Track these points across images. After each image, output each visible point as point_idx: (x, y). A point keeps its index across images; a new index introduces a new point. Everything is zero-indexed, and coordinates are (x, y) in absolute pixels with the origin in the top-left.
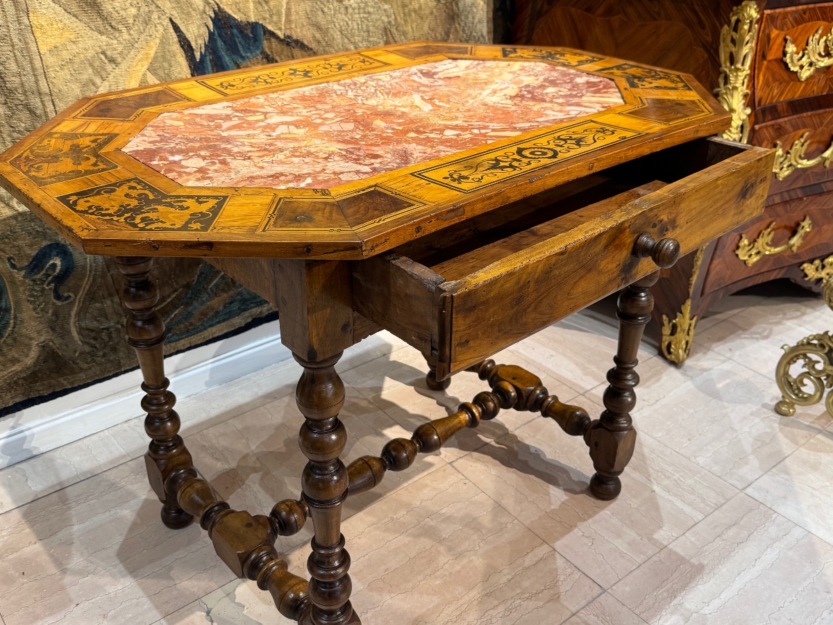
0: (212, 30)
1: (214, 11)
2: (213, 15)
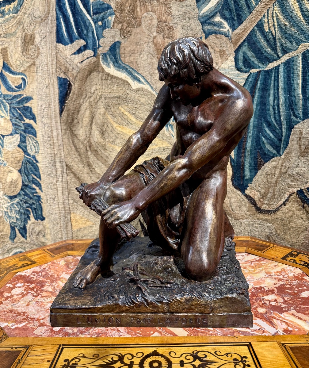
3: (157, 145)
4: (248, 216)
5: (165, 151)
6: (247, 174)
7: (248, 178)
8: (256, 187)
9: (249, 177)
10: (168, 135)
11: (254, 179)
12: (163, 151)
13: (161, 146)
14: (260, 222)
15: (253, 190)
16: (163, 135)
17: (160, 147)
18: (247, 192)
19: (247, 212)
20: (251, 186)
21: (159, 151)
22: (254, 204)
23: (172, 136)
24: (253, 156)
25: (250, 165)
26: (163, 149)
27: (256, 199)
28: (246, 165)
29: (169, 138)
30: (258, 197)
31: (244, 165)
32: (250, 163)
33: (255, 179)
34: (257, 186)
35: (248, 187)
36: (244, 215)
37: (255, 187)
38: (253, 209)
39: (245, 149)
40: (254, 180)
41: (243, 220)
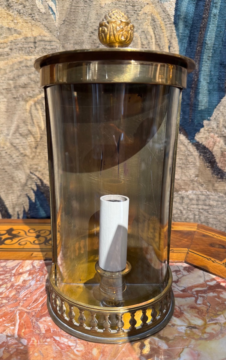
0: (34, 201)
1: (36, 185)
2: (35, 189)
3: (20, 34)
4: (196, 184)
5: (37, 45)
6: (203, 99)
7: (203, 108)
8: (218, 127)
9: (207, 105)
10: (43, 11)
11: (215, 110)
12: (32, 46)
13: (29, 35)
14: (219, 197)
15: (212, 134)
16: (32, 9)
17: (26, 38)
18: (200, 137)
19: (196, 177)
20: (208, 125)
21: (25, 46)
22: (210, 162)
23: (51, 13)
24: (218, 59)
25: (211, 79)
26: (32, 40)
27: (216, 151)
28: (202, 80)
29: (45, 17)
30: (221, 148)
31: (198, 81)
32: (210, 75)
33: (219, 110)
34: (221, 125)
35: (203, 126)
36: (189, 182)
37: (215, 127)
38: (209, 172)
39: (203, 44)
40: (215, 113)
41: (187, 191)
